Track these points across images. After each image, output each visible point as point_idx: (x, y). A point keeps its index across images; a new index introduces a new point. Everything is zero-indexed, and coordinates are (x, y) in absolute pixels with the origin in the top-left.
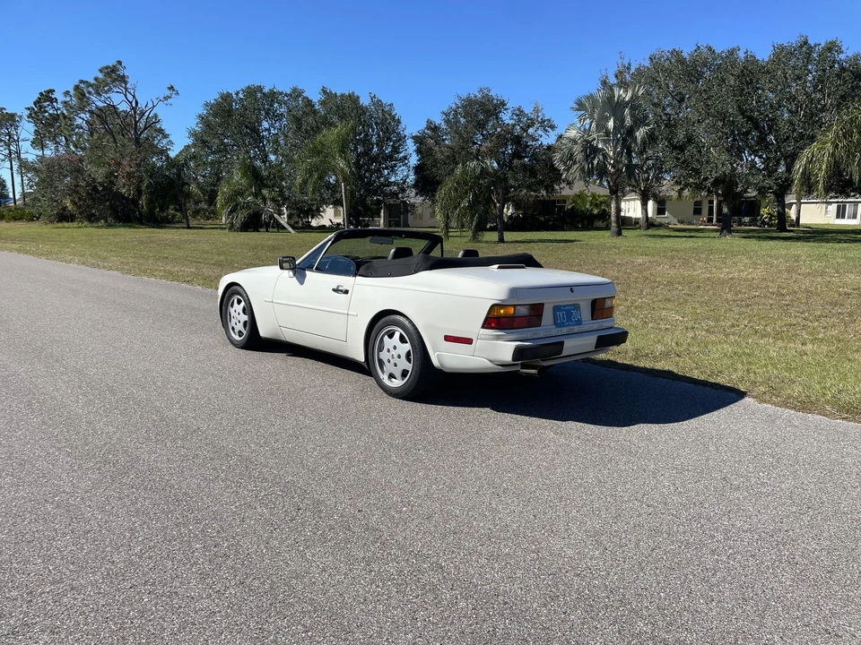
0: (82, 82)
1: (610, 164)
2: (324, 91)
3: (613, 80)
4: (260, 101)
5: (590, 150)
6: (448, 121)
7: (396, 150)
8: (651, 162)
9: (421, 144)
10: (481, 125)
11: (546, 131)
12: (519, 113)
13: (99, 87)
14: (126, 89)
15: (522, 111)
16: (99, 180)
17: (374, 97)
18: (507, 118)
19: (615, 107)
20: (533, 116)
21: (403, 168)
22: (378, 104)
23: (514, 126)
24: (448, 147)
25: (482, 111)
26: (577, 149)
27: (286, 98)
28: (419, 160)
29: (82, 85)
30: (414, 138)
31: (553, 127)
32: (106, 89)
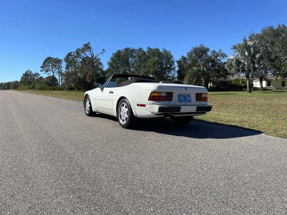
0: (78, 49)
1: (246, 67)
2: (148, 48)
3: (248, 39)
4: (129, 52)
5: (238, 62)
6: (189, 56)
7: (171, 66)
8: (262, 66)
9: (179, 63)
10: (200, 57)
11: (224, 58)
12: (214, 52)
13: (83, 50)
14: (90, 51)
15: (215, 51)
16: (81, 78)
17: (164, 49)
18: (209, 54)
19: (248, 48)
20: (219, 53)
21: (173, 71)
22: (166, 51)
23: (212, 56)
24: (189, 64)
25: (201, 52)
26: (233, 62)
27: (137, 51)
28: (179, 69)
29: (78, 50)
30: (177, 61)
31: (226, 56)
32: (85, 51)
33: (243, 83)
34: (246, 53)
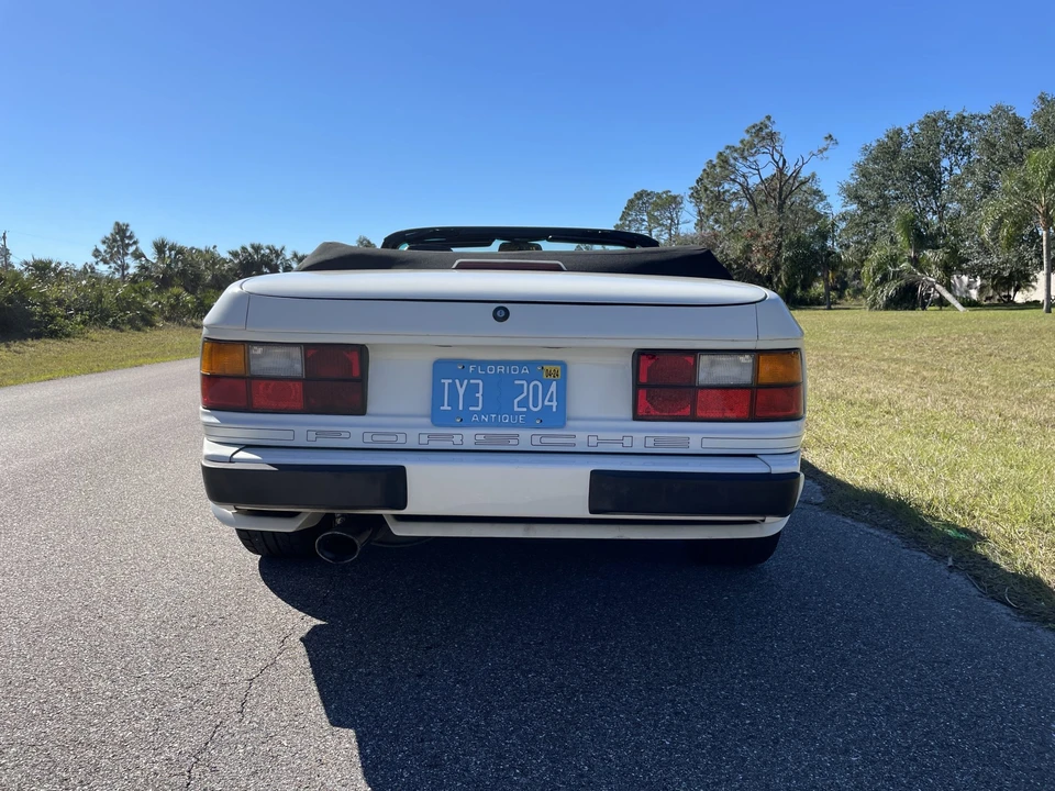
0: (728, 147)
4: (943, 132)
13: (745, 152)
14: (774, 148)
16: (732, 257)
27: (982, 122)
29: (728, 151)
32: (753, 151)
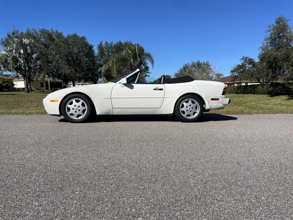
5: (15, 60)
26: (9, 59)
33: (5, 82)
34: (22, 51)
